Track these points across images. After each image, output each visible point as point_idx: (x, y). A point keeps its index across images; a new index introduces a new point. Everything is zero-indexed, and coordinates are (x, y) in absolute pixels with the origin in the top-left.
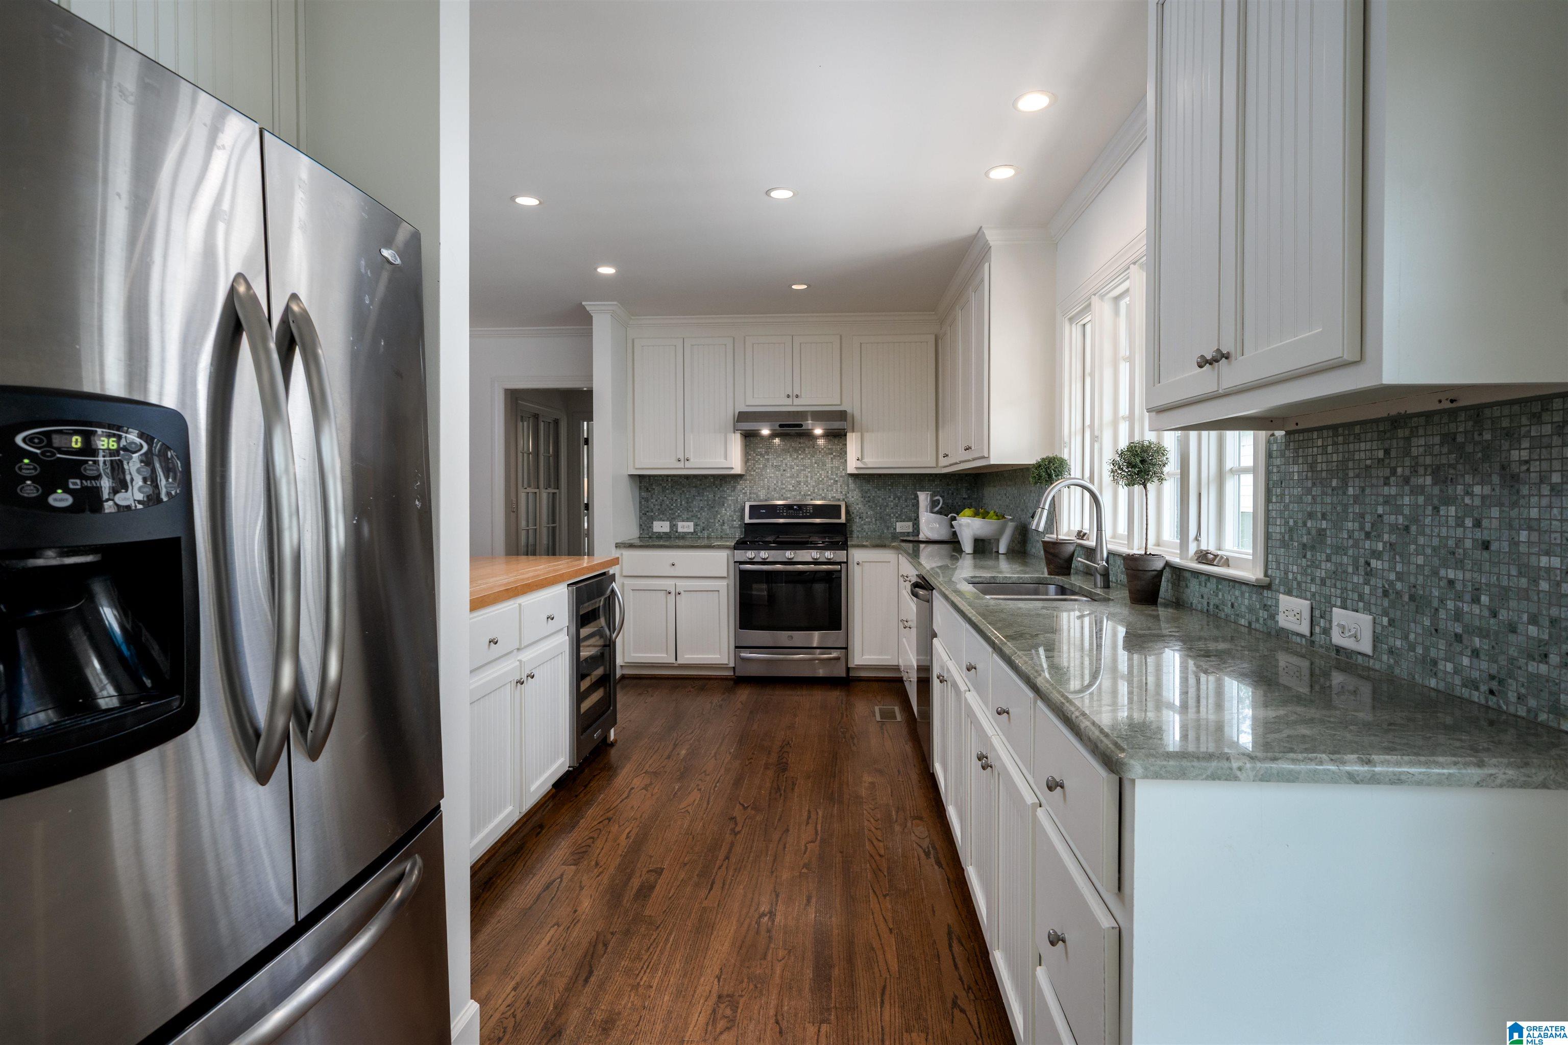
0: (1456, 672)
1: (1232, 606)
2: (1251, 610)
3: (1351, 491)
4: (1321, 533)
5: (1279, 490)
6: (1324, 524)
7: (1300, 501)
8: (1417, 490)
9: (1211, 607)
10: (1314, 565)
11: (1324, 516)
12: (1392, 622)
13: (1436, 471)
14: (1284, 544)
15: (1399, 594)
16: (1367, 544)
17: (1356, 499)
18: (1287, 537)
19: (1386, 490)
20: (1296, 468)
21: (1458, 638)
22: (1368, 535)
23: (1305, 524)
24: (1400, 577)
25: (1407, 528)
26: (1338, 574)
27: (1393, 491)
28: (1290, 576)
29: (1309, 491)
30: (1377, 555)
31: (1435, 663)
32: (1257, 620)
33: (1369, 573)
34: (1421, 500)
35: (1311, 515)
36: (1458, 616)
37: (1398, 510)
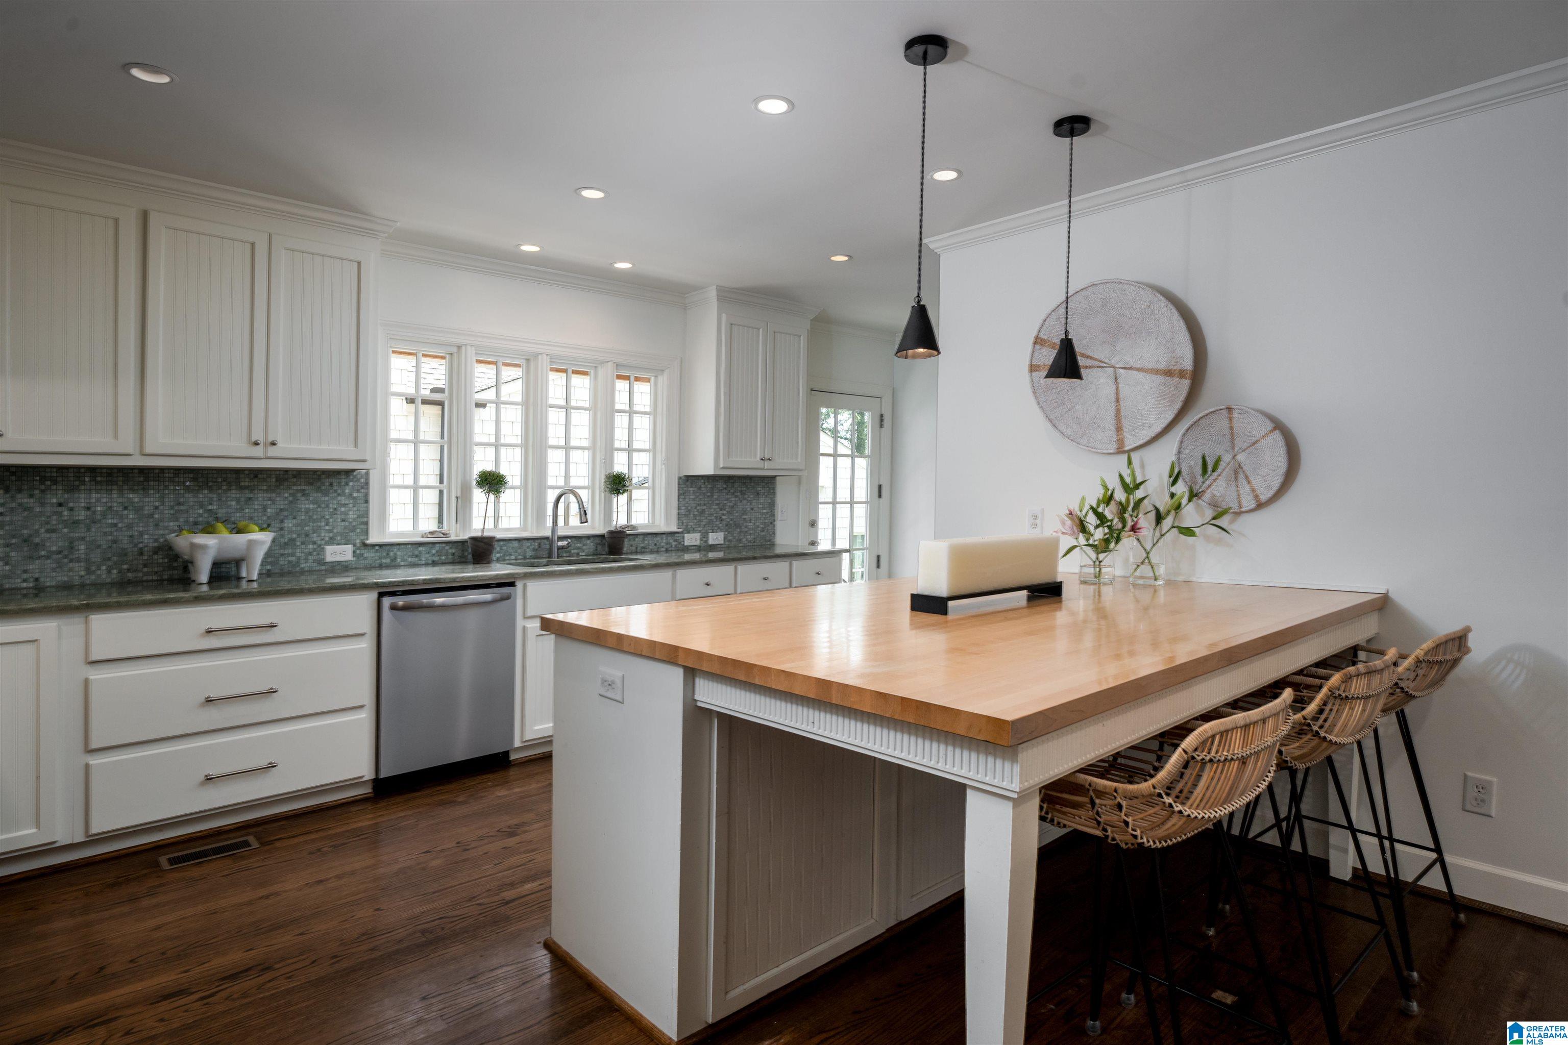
0: (747, 540)
1: (655, 545)
2: (667, 544)
3: (715, 497)
4: (703, 510)
5: (683, 497)
6: (704, 507)
7: (694, 500)
8: (736, 497)
9: (639, 548)
10: (700, 521)
11: (705, 505)
12: (729, 533)
13: (741, 491)
14: (686, 516)
15: (731, 525)
16: (721, 512)
17: (717, 499)
18: (687, 513)
19: (727, 497)
20: (692, 489)
21: (746, 532)
22: (721, 510)
23: (696, 508)
24: (731, 520)
25: (733, 506)
26: (710, 522)
27: (729, 497)
28: (689, 526)
29: (697, 497)
30: (724, 515)
31: (741, 540)
32: (671, 546)
33: (722, 520)
34: (737, 499)
35: (699, 505)
36: (746, 527)
37: (731, 502)
